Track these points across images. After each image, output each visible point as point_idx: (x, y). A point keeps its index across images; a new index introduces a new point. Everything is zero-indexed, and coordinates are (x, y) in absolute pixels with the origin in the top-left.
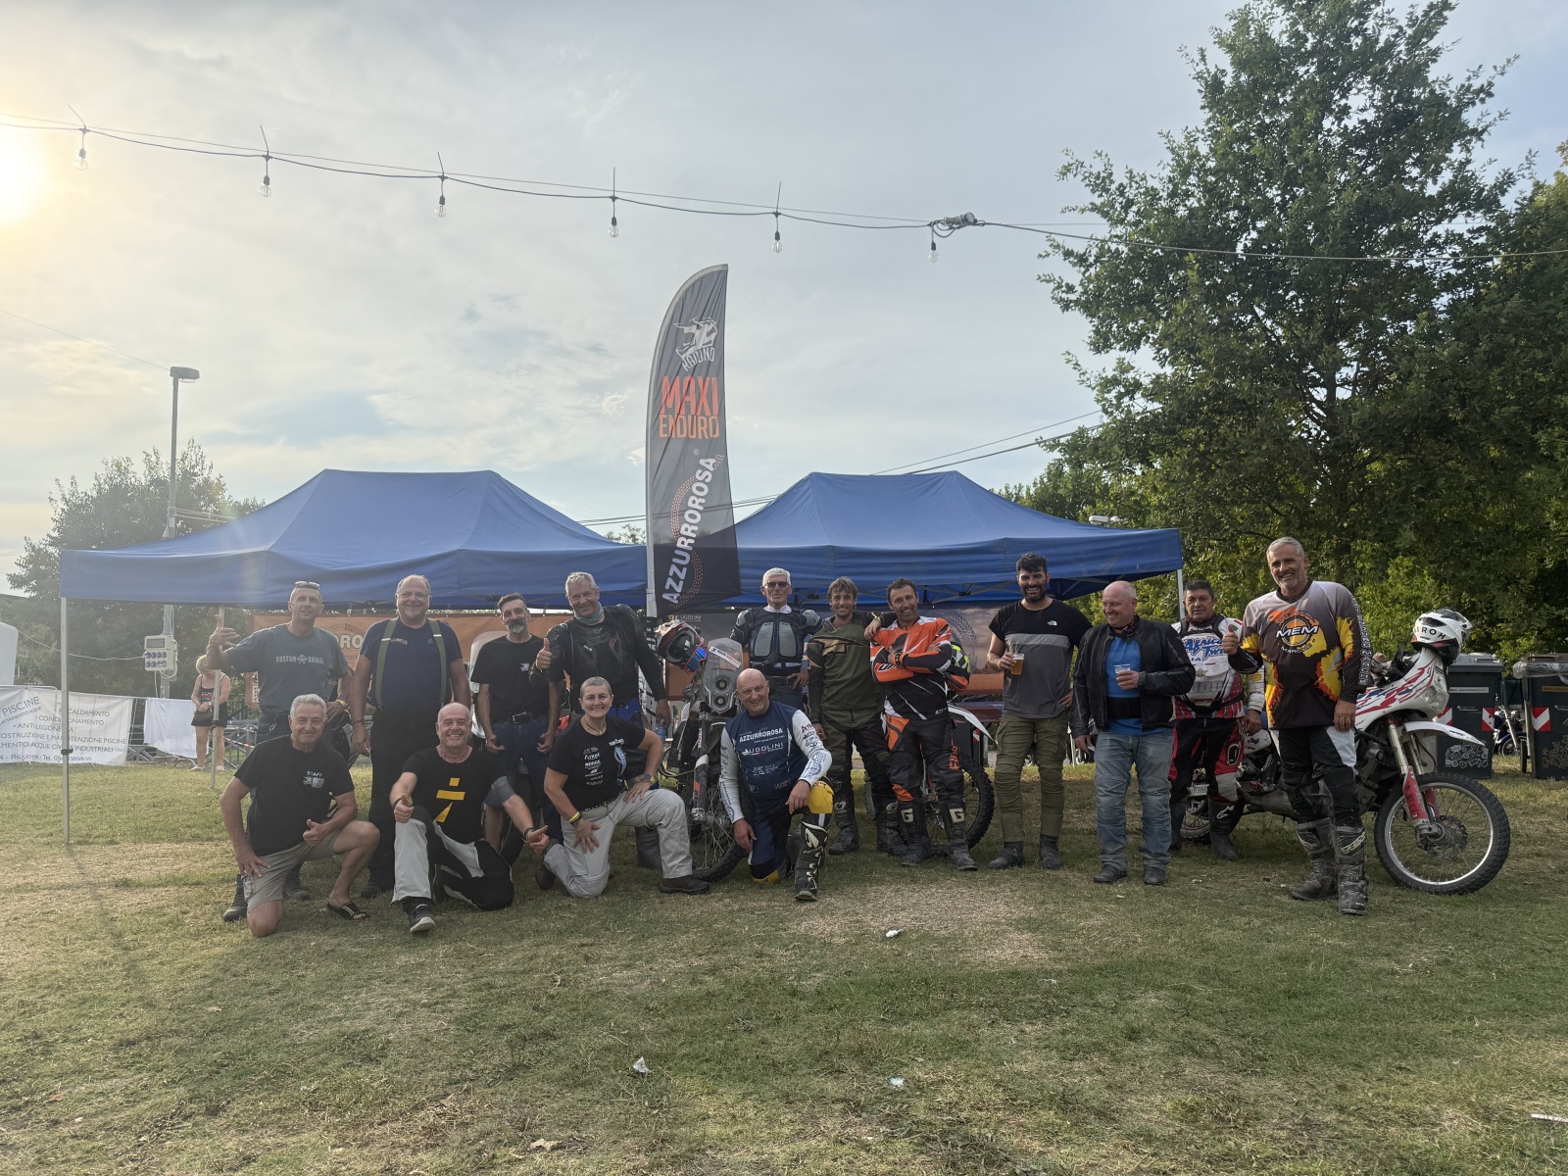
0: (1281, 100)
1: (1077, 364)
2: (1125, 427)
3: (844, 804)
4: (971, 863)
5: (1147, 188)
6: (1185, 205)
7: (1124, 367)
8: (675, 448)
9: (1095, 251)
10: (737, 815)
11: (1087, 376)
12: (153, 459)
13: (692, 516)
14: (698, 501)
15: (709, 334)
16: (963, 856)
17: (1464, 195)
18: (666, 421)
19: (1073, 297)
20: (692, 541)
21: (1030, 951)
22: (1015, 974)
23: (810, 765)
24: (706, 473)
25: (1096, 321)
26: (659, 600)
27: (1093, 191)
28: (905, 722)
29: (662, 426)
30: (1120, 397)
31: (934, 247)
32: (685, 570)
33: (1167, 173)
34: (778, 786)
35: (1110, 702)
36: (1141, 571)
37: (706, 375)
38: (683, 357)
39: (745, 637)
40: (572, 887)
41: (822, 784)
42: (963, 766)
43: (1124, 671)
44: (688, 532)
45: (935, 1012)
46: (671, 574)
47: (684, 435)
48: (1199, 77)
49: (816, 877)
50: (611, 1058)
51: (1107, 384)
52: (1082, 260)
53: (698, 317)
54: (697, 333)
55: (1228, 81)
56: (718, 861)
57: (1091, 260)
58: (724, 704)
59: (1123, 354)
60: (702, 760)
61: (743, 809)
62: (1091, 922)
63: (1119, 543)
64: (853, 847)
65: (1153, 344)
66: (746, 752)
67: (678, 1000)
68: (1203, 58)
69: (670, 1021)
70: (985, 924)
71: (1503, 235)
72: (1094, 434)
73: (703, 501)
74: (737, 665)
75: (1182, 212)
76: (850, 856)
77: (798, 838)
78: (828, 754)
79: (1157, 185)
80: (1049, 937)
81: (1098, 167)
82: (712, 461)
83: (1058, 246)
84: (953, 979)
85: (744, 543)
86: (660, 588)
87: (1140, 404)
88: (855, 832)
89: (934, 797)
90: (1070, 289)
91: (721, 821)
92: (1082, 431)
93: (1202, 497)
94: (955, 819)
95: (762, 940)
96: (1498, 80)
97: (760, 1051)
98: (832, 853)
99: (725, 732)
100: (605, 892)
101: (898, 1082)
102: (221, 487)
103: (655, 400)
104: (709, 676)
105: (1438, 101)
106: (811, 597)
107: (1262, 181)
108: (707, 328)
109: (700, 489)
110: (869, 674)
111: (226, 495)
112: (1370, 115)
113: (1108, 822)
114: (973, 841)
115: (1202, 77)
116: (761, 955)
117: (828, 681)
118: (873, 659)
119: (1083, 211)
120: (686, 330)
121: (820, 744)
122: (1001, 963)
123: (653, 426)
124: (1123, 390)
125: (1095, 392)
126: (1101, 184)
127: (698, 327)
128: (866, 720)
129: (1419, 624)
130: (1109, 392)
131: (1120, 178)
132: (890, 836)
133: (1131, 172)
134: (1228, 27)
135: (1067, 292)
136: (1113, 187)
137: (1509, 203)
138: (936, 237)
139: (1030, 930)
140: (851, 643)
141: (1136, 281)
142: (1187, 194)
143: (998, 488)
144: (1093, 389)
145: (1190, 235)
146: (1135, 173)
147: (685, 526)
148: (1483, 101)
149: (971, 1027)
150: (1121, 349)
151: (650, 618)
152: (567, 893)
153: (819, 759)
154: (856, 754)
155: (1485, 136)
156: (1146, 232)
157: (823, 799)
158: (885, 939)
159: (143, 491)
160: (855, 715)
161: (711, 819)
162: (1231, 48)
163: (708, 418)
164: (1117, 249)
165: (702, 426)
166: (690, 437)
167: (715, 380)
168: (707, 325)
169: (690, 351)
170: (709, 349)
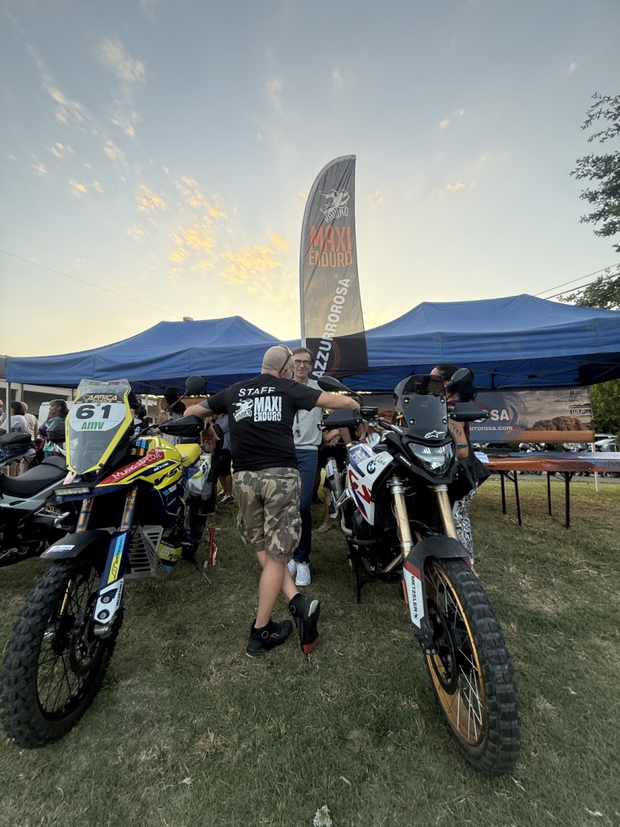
14: (338, 308)
15: (343, 200)
18: (313, 254)
20: (333, 335)
24: (343, 289)
29: (311, 258)
32: (328, 354)
37: (342, 226)
38: (325, 213)
46: (318, 357)
47: (328, 265)
53: (336, 187)
54: (335, 198)
82: (349, 280)
103: (306, 241)
108: (341, 195)
109: (339, 300)
120: (327, 197)
123: (305, 257)
127: (336, 194)
147: (328, 325)
163: (344, 253)
165: (341, 259)
166: (332, 266)
167: (349, 229)
168: (342, 193)
169: (331, 210)
170: (344, 209)
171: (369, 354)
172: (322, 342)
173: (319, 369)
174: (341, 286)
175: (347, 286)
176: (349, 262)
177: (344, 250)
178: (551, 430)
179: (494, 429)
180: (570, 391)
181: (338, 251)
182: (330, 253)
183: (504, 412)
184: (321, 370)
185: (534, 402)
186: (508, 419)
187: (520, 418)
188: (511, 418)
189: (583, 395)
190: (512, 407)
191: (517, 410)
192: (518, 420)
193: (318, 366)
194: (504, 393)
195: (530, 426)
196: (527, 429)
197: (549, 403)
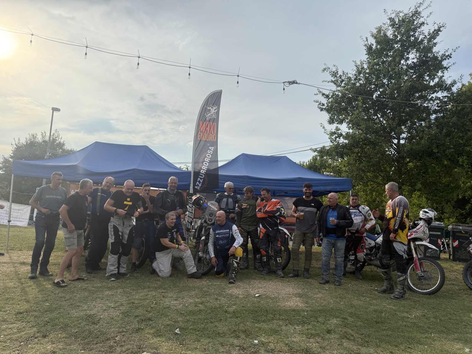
0: (389, 54)
1: (324, 127)
2: (337, 146)
3: (245, 254)
4: (282, 275)
5: (348, 77)
6: (359, 83)
7: (337, 129)
8: (202, 143)
9: (331, 94)
10: (213, 255)
11: (327, 131)
12: (44, 134)
13: (206, 164)
14: (208, 159)
15: (215, 110)
16: (280, 273)
17: (441, 86)
18: (200, 135)
19: (324, 107)
20: (205, 171)
21: (299, 304)
22: (294, 310)
23: (236, 241)
24: (211, 151)
25: (330, 115)
26: (194, 188)
27: (332, 76)
28: (265, 230)
29: (199, 136)
30: (336, 138)
31: (284, 89)
32: (202, 179)
33: (354, 73)
34: (226, 247)
35: (327, 228)
36: (339, 190)
37: (213, 122)
38: (207, 116)
39: (219, 201)
40: (160, 274)
41: (239, 248)
42: (282, 245)
43: (332, 219)
44: (204, 168)
45: (269, 321)
46: (198, 180)
47: (205, 139)
48: (365, 45)
49: (235, 276)
50: (169, 328)
51: (332, 134)
52: (327, 96)
53: (212, 105)
54: (212, 109)
55: (374, 47)
56: (206, 269)
57: (330, 97)
58: (211, 221)
59: (338, 125)
60: (203, 238)
61: (215, 254)
62: (318, 296)
63: (334, 181)
64: (247, 268)
65: (347, 123)
66: (217, 236)
67: (190, 311)
68: (367, 40)
69: (188, 318)
70: (286, 294)
71: (452, 98)
72: (328, 148)
73: (209, 159)
74: (216, 209)
75: (358, 84)
76: (246, 270)
77: (231, 264)
78: (242, 239)
79: (351, 76)
80: (305, 300)
81: (334, 69)
82: (213, 148)
83: (320, 92)
84: (275, 311)
85: (220, 173)
86: (194, 185)
87: (342, 140)
88: (248, 263)
89: (273, 254)
90: (323, 105)
91: (208, 257)
92: (324, 147)
93: (358, 169)
94: (278, 261)
95: (217, 295)
96: (453, 53)
97: (215, 329)
98: (240, 269)
99: (211, 230)
100: (170, 276)
101: (256, 342)
102: (63, 145)
103: (197, 128)
104: (207, 212)
105: (436, 58)
106: (240, 190)
107: (382, 77)
108: (215, 108)
109: (209, 156)
110: (255, 215)
111: (65, 147)
112: (415, 60)
113: (325, 265)
114: (283, 269)
115: (366, 46)
116: (217, 299)
117: (244, 216)
118: (257, 210)
119: (329, 82)
120: (208, 108)
121: (240, 235)
122: (290, 307)
123: (196, 135)
124: (337, 136)
125: (329, 136)
126: (334, 74)
127: (212, 108)
128: (253, 229)
129: (421, 212)
130: (333, 136)
131: (340, 73)
132: (258, 265)
133: (344, 72)
134: (375, 31)
135: (322, 106)
136: (338, 76)
137: (454, 89)
138: (285, 87)
139: (299, 297)
140: (251, 205)
141: (343, 104)
142: (360, 79)
143: (297, 162)
144: (328, 135)
145: (360, 91)
146: (345, 72)
147: (203, 166)
148: (448, 59)
149: (280, 326)
150: (337, 124)
151: (190, 193)
152: (159, 276)
153: (239, 240)
154: (249, 239)
155: (448, 69)
156: (347, 90)
157: (240, 252)
158: (255, 297)
159: (40, 144)
160: (250, 227)
161: (204, 256)
162: (375, 38)
163: (213, 135)
164: (338, 94)
169: (209, 114)
170: (215, 114)
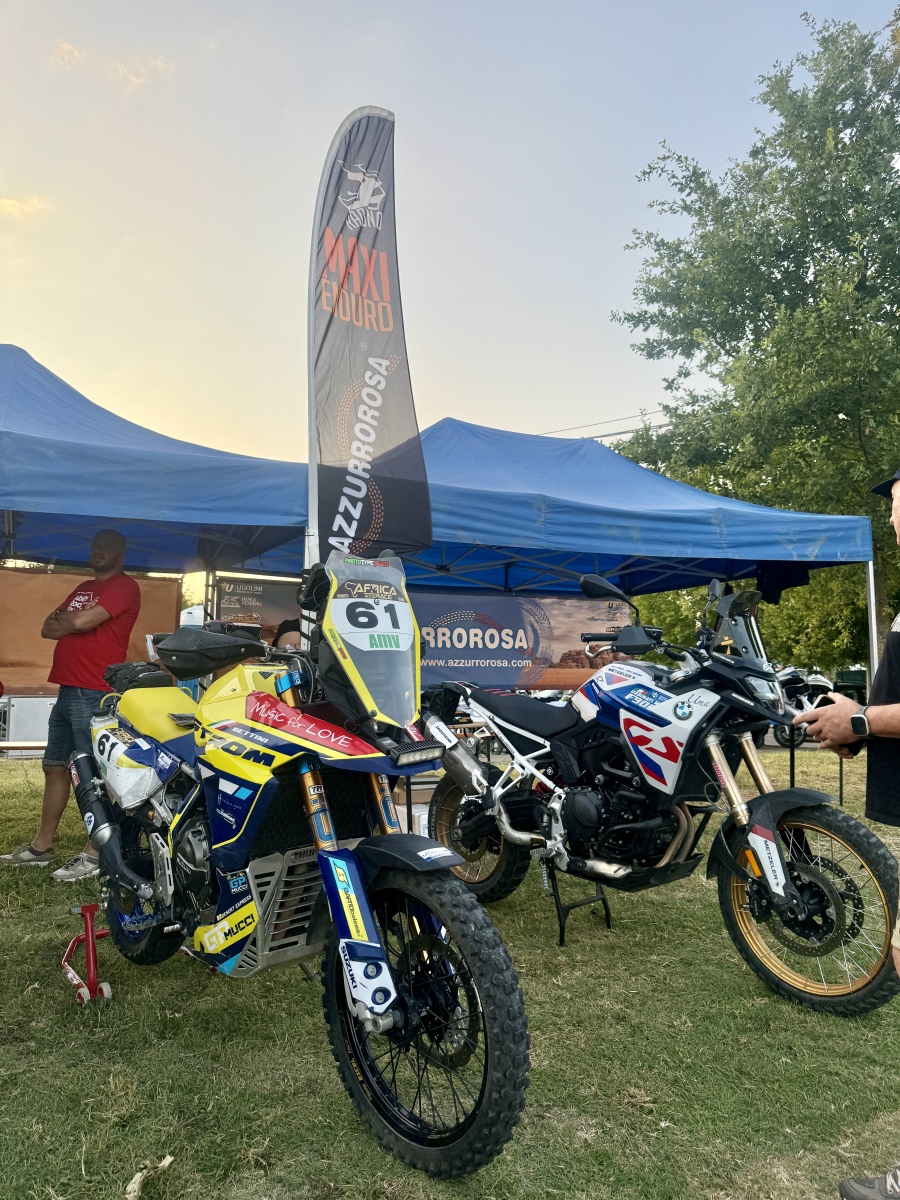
13: (365, 432)
14: (369, 412)
15: (374, 194)
18: (329, 288)
20: (367, 466)
24: (379, 377)
26: (323, 545)
32: (360, 505)
38: (349, 208)
46: (341, 509)
53: (366, 163)
82: (385, 363)
86: (325, 529)
108: (372, 183)
109: (372, 397)
120: (351, 176)
127: (364, 178)
147: (357, 444)
163: (377, 303)
165: (370, 312)
166: (355, 322)
167: (383, 256)
168: (373, 180)
169: (356, 205)
170: (375, 212)
171: (435, 517)
172: (349, 479)
173: (341, 533)
174: (375, 372)
175: (385, 373)
176: (386, 325)
177: (376, 297)
178: (583, 667)
179: (505, 663)
180: (607, 603)
181: (364, 294)
182: (353, 295)
183: (521, 633)
184: (346, 536)
185: (561, 619)
186: (525, 647)
187: (543, 645)
188: (531, 646)
189: (624, 611)
190: (532, 626)
191: (539, 631)
192: (540, 649)
193: (340, 527)
194: (521, 600)
195: (556, 660)
196: (552, 666)
197: (581, 622)
